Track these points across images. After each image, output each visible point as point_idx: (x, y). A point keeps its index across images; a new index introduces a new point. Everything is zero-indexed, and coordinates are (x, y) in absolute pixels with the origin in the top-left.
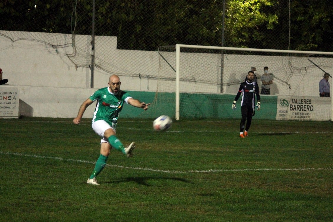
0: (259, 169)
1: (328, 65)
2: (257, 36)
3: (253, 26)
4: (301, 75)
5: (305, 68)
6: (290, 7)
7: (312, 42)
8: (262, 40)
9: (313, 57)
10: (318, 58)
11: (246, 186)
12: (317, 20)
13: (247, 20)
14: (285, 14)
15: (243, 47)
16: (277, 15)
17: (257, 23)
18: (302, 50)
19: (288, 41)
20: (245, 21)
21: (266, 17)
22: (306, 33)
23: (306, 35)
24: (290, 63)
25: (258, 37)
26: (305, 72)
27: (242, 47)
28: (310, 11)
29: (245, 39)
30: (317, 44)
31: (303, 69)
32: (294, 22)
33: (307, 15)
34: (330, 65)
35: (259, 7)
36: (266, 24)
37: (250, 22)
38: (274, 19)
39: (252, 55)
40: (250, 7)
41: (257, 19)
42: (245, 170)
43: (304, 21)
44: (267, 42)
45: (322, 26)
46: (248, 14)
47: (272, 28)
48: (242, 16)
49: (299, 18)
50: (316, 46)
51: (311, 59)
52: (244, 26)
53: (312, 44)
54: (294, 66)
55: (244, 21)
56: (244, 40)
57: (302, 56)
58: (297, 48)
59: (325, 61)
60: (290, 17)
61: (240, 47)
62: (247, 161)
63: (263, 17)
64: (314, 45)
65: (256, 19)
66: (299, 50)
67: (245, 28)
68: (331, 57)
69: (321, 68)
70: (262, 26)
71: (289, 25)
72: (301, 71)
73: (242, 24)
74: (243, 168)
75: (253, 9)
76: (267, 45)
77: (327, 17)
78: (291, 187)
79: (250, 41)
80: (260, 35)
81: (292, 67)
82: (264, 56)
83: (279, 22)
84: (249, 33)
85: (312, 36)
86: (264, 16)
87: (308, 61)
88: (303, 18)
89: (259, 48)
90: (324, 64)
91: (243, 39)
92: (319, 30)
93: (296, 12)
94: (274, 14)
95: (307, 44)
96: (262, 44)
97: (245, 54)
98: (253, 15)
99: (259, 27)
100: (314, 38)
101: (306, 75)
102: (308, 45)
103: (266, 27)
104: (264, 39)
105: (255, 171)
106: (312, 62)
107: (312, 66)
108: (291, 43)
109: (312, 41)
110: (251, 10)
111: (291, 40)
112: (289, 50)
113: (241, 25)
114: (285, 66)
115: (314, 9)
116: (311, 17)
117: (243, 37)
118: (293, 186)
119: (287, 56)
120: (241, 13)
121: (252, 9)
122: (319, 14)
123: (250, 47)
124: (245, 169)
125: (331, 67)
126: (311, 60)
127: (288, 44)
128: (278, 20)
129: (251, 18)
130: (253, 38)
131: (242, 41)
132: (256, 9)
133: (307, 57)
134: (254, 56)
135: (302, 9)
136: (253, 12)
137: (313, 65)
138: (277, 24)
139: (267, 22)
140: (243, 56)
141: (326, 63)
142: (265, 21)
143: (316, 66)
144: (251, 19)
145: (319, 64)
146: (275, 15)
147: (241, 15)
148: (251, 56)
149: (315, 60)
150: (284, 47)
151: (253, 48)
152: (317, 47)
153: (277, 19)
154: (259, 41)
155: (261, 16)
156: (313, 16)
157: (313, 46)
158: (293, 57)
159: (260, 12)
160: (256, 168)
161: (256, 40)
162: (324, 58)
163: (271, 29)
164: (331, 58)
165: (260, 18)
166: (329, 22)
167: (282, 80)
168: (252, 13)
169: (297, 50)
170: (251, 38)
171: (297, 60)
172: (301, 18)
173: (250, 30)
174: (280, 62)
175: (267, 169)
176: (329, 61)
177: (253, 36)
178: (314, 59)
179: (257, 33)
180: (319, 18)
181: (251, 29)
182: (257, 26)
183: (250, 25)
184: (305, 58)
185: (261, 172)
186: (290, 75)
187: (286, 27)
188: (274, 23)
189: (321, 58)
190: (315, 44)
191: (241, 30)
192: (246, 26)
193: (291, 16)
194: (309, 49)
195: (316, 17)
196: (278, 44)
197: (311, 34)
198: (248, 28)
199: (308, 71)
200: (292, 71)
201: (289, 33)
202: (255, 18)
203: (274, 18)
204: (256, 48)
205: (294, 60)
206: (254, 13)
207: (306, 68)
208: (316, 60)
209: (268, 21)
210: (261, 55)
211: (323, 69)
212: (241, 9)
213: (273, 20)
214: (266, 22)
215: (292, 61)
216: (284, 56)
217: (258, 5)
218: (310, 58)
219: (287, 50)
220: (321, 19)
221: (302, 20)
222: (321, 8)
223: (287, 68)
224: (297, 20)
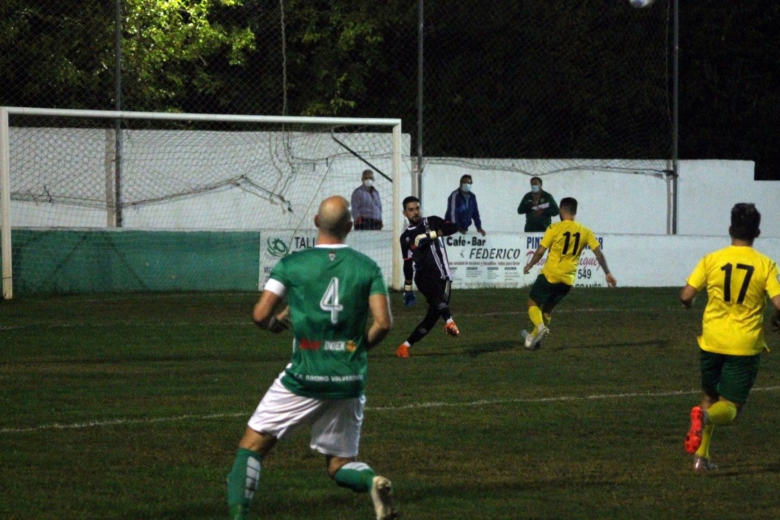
0: (215, 416)
1: (382, 152)
2: (205, 82)
3: (194, 58)
4: (317, 177)
5: (327, 159)
6: (282, 8)
7: (342, 96)
8: (218, 93)
9: (345, 131)
10: (356, 135)
11: (184, 459)
12: (349, 40)
13: (177, 42)
14: (272, 26)
15: (172, 112)
16: (252, 29)
17: (201, 50)
18: (318, 114)
19: (282, 95)
20: (173, 47)
21: (224, 35)
22: (325, 72)
23: (327, 76)
24: (289, 148)
25: (208, 85)
26: (326, 169)
27: (168, 112)
28: (334, 19)
29: (174, 90)
30: (354, 99)
31: (320, 162)
32: (296, 47)
33: (326, 29)
34: (388, 150)
35: (208, 9)
36: (224, 52)
37: (186, 46)
38: (245, 39)
39: (193, 129)
40: (184, 8)
41: (204, 39)
42: (180, 418)
43: (318, 43)
44: (230, 97)
45: (364, 54)
46: (180, 26)
47: (241, 62)
48: (166, 32)
49: (307, 37)
50: (352, 104)
51: (340, 136)
52: (170, 56)
53: (341, 101)
54: (299, 155)
55: (170, 44)
56: (173, 94)
57: (317, 131)
58: (306, 110)
59: (374, 140)
60: (283, 33)
61: (163, 110)
62: (185, 397)
63: (217, 34)
64: (346, 102)
65: (201, 41)
66: (310, 116)
67: (175, 63)
68: (388, 132)
69: (364, 158)
70: (217, 58)
71: (284, 52)
72: (317, 167)
73: (166, 53)
74: (177, 414)
75: (192, 13)
76: (230, 105)
77: (374, 33)
78: (296, 456)
79: (188, 94)
80: (213, 80)
81: (293, 158)
82: (224, 132)
83: (257, 48)
84: (185, 76)
85: (342, 79)
86: (221, 32)
87: (332, 141)
88: (318, 35)
89: (212, 112)
90: (373, 149)
91: (170, 91)
92: (358, 65)
93: (299, 21)
94: (244, 27)
95: (328, 100)
96: (219, 102)
97: (175, 128)
98: (192, 30)
99: (208, 59)
100: (346, 84)
101: (328, 179)
102: (332, 102)
103: (226, 61)
104: (221, 89)
105: (207, 420)
106: (341, 144)
107: (342, 155)
108: (289, 97)
109: (341, 92)
110: (186, 18)
111: (290, 92)
112: (286, 115)
113: (164, 56)
114: (278, 156)
115: (342, 13)
116: (336, 34)
117: (170, 85)
118: (301, 454)
119: (281, 130)
120: (163, 25)
121: (189, 15)
122: (355, 24)
123: (187, 111)
124: (182, 415)
125: (390, 156)
126: (339, 139)
127: (282, 101)
128: (257, 41)
129: (188, 37)
130: (195, 86)
131: (167, 96)
132: (200, 14)
133: (329, 131)
134: (199, 131)
135: (313, 11)
136: (191, 22)
137: (345, 150)
138: (253, 51)
139: (229, 47)
140: (171, 132)
141: (377, 145)
142: (223, 44)
143: (352, 155)
144: (189, 40)
145: (360, 148)
146: (249, 29)
147: (163, 29)
148: (192, 132)
149: (349, 140)
150: (274, 108)
151: (196, 112)
152: (354, 106)
153: (252, 41)
154: (210, 94)
155: (212, 32)
156: (342, 30)
157: (343, 103)
158: (295, 134)
159: (211, 23)
160: (207, 414)
161: (203, 93)
162: (370, 135)
163: (237, 65)
164: (388, 135)
165: (211, 36)
166: (380, 43)
167: (271, 190)
168: (191, 25)
169: (305, 115)
170: (189, 87)
171: (306, 141)
172: (311, 37)
173: (187, 67)
174: (263, 146)
175: (237, 415)
176: (385, 141)
177: (195, 82)
178: (346, 137)
179: (205, 74)
180: (356, 36)
181: (189, 63)
182: (203, 56)
183: (187, 54)
184: (325, 135)
185: (221, 421)
186: (291, 177)
187: (276, 60)
188: (244, 49)
189: (363, 134)
190: (348, 99)
191: (163, 68)
192: (177, 59)
193: (286, 31)
194: (335, 112)
195: (349, 33)
196: (257, 100)
197: (340, 77)
198: (183, 61)
199: (333, 166)
200: (293, 168)
201: (284, 73)
202: (200, 38)
203: (246, 36)
204: (204, 112)
205: (300, 142)
206: (196, 25)
207: (329, 161)
208: (353, 140)
209: (232, 45)
210: (217, 130)
211: (369, 161)
212: (162, 14)
213: (243, 42)
214: (227, 48)
215: (293, 143)
216: (272, 130)
217: (202, 5)
218: (336, 135)
219: (281, 115)
220: (360, 38)
221: (315, 41)
222: (358, 9)
223: (281, 161)
224: (302, 41)
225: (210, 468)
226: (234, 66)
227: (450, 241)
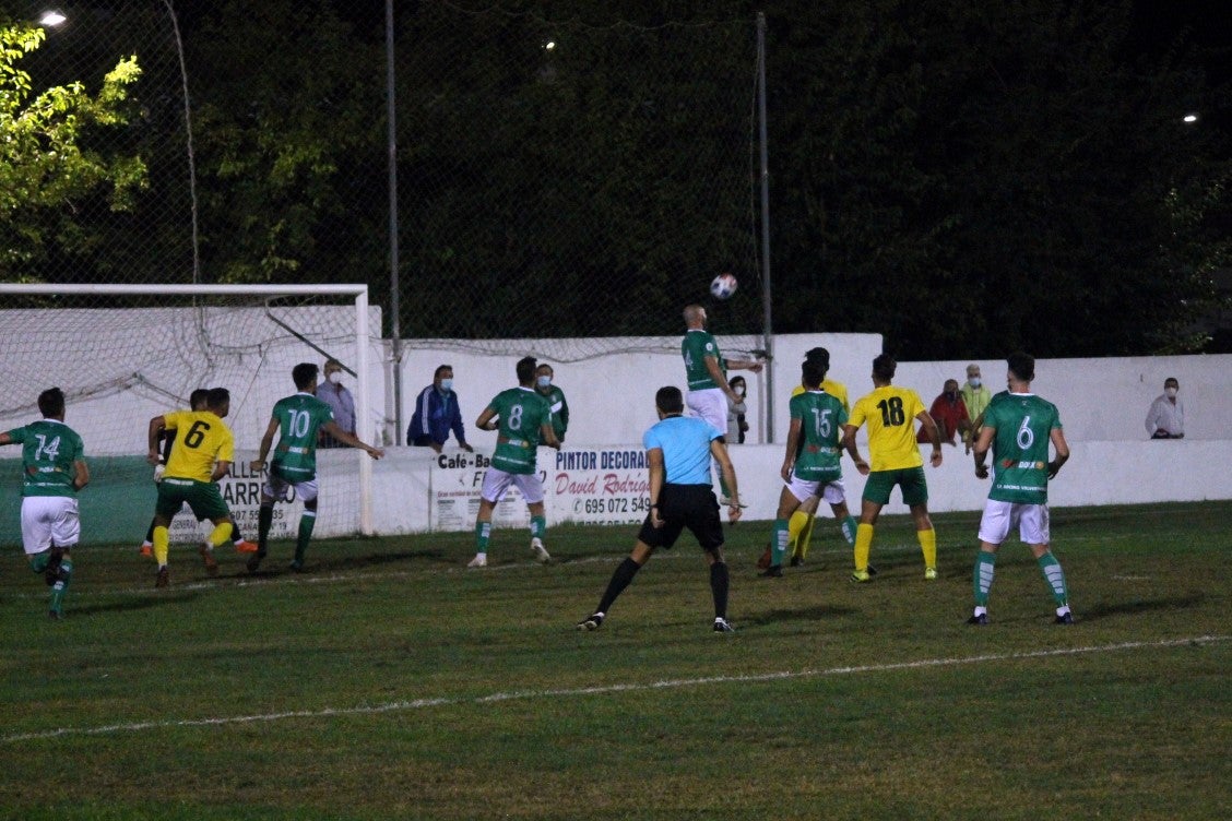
0: (105, 729)
1: (341, 333)
2: (75, 237)
3: (59, 202)
4: (246, 373)
5: (260, 346)
6: (189, 126)
7: (279, 253)
8: (96, 253)
9: (286, 305)
10: (302, 309)
11: (62, 794)
12: (288, 171)
13: (33, 180)
14: (174, 153)
15: (27, 282)
16: (143, 159)
17: (69, 190)
18: (244, 281)
19: (191, 253)
20: (27, 187)
21: (103, 167)
22: (252, 219)
23: (255, 225)
24: (203, 331)
25: (79, 242)
26: (259, 360)
27: (22, 282)
28: (263, 142)
29: (31, 250)
30: (297, 257)
31: (250, 350)
32: (210, 183)
33: (252, 155)
34: (349, 331)
35: (76, 130)
36: (105, 193)
37: (45, 186)
38: (132, 173)
39: (59, 307)
40: (42, 130)
41: (71, 174)
42: (53, 734)
43: (242, 175)
44: (114, 258)
45: (310, 190)
46: (36, 156)
47: (130, 207)
48: (15, 165)
49: (225, 168)
50: (293, 264)
51: (278, 312)
52: (24, 202)
53: (277, 260)
54: (218, 343)
55: (21, 183)
56: (28, 256)
57: (244, 305)
58: (225, 274)
59: (330, 316)
60: (191, 163)
61: (15, 280)
62: (59, 702)
63: (91, 165)
64: (284, 262)
65: (68, 177)
66: (232, 283)
67: (30, 211)
68: (349, 304)
69: (314, 343)
70: (92, 202)
71: (192, 191)
72: (246, 359)
73: (16, 196)
74: (48, 729)
75: (53, 137)
76: (115, 271)
77: (324, 160)
78: (228, 784)
79: (50, 256)
80: (88, 234)
81: (209, 345)
82: (107, 310)
83: (152, 185)
84: (45, 230)
85: (278, 228)
86: (98, 164)
87: (267, 320)
88: (241, 165)
89: (87, 281)
90: (327, 329)
91: (23, 251)
92: (299, 208)
93: (214, 146)
94: (133, 155)
95: (260, 259)
96: (96, 266)
97: (33, 306)
98: (57, 161)
99: (79, 204)
100: (284, 236)
101: (261, 374)
102: (264, 262)
103: (106, 205)
104: (102, 247)
105: (94, 736)
106: (280, 323)
107: (281, 340)
108: (201, 256)
109: (277, 248)
110: (45, 144)
111: (202, 246)
112: (198, 283)
113: (13, 200)
114: (186, 344)
115: (275, 132)
116: (268, 161)
117: (24, 243)
118: (235, 781)
119: (191, 306)
120: (11, 155)
121: (49, 139)
122: (295, 147)
123: (51, 281)
124: (56, 729)
125: (352, 338)
126: (276, 317)
127: (192, 262)
128: (152, 175)
129: (48, 172)
130: (61, 244)
131: (20, 259)
132: (65, 137)
133: (262, 305)
134: (69, 310)
135: (232, 131)
136: (53, 149)
137: (288, 333)
138: (146, 191)
139: (111, 186)
140: (28, 312)
141: (333, 324)
142: (101, 182)
143: (296, 339)
144: (50, 175)
145: (308, 330)
146: (138, 158)
147: (11, 160)
148: (58, 311)
149: (292, 317)
150: (179, 273)
151: (63, 281)
152: (297, 267)
153: (144, 175)
154: (84, 255)
155: (84, 164)
156: (276, 156)
157: (281, 264)
158: (212, 310)
159: (82, 150)
160: (94, 726)
161: (73, 254)
162: (323, 308)
163: (123, 212)
164: (349, 307)
165: (83, 170)
166: (333, 175)
167: (178, 394)
168: (52, 153)
169: (225, 282)
170: (51, 245)
171: (228, 321)
172: (231, 168)
173: (48, 216)
174: (164, 329)
175: (137, 727)
176: (344, 318)
177: (61, 238)
178: (287, 313)
179: (74, 226)
180: (298, 164)
181: (53, 210)
182: (72, 200)
183: (47, 197)
184: (257, 310)
185: (114, 736)
186: (206, 374)
187: (182, 202)
188: (133, 188)
189: (313, 309)
190: (289, 257)
191: (13, 218)
192: (33, 204)
193: (195, 160)
194: (269, 278)
195: (286, 162)
196: (155, 262)
197: (274, 225)
198: (42, 209)
199: (270, 357)
200: (210, 360)
201: (194, 221)
202: (66, 173)
203: (135, 168)
204: (75, 281)
205: (218, 318)
206: (59, 153)
207: (263, 349)
208: (299, 318)
209: (113, 182)
210: (96, 307)
211: (321, 347)
212: (9, 138)
213: (131, 177)
214: (105, 187)
215: (210, 325)
216: (178, 306)
217: (69, 124)
218: (273, 310)
219: (191, 283)
220: (302, 169)
221: (237, 173)
222: (300, 127)
223: (191, 351)
224: (219, 174)
225: (101, 807)
226: (118, 214)
227: (444, 462)
